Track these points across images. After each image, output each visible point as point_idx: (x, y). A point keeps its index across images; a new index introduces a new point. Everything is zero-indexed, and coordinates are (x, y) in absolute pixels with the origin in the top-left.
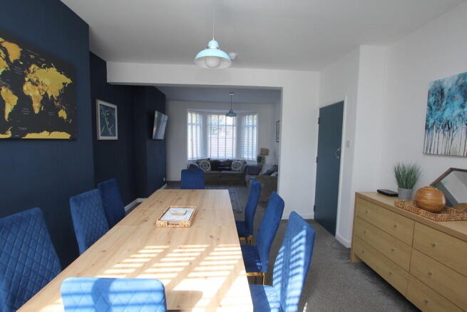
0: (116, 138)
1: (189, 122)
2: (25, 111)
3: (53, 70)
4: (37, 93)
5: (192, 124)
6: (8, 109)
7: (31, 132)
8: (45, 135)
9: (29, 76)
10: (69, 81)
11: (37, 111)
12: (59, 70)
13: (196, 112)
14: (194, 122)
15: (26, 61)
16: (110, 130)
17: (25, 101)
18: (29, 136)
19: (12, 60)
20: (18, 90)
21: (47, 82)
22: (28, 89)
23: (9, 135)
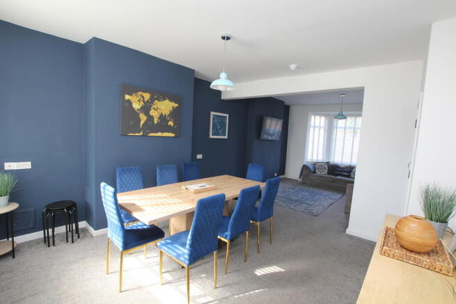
0: (226, 137)
1: (312, 124)
2: (150, 123)
3: (167, 101)
4: (157, 114)
5: (315, 127)
6: (142, 122)
7: (152, 132)
8: (159, 134)
9: (154, 106)
10: (176, 105)
11: (156, 123)
12: (171, 100)
13: (320, 115)
14: (317, 124)
15: (152, 99)
16: (220, 131)
17: (150, 118)
18: (151, 135)
19: (146, 100)
20: (147, 113)
21: (162, 107)
22: (152, 113)
23: (141, 134)
